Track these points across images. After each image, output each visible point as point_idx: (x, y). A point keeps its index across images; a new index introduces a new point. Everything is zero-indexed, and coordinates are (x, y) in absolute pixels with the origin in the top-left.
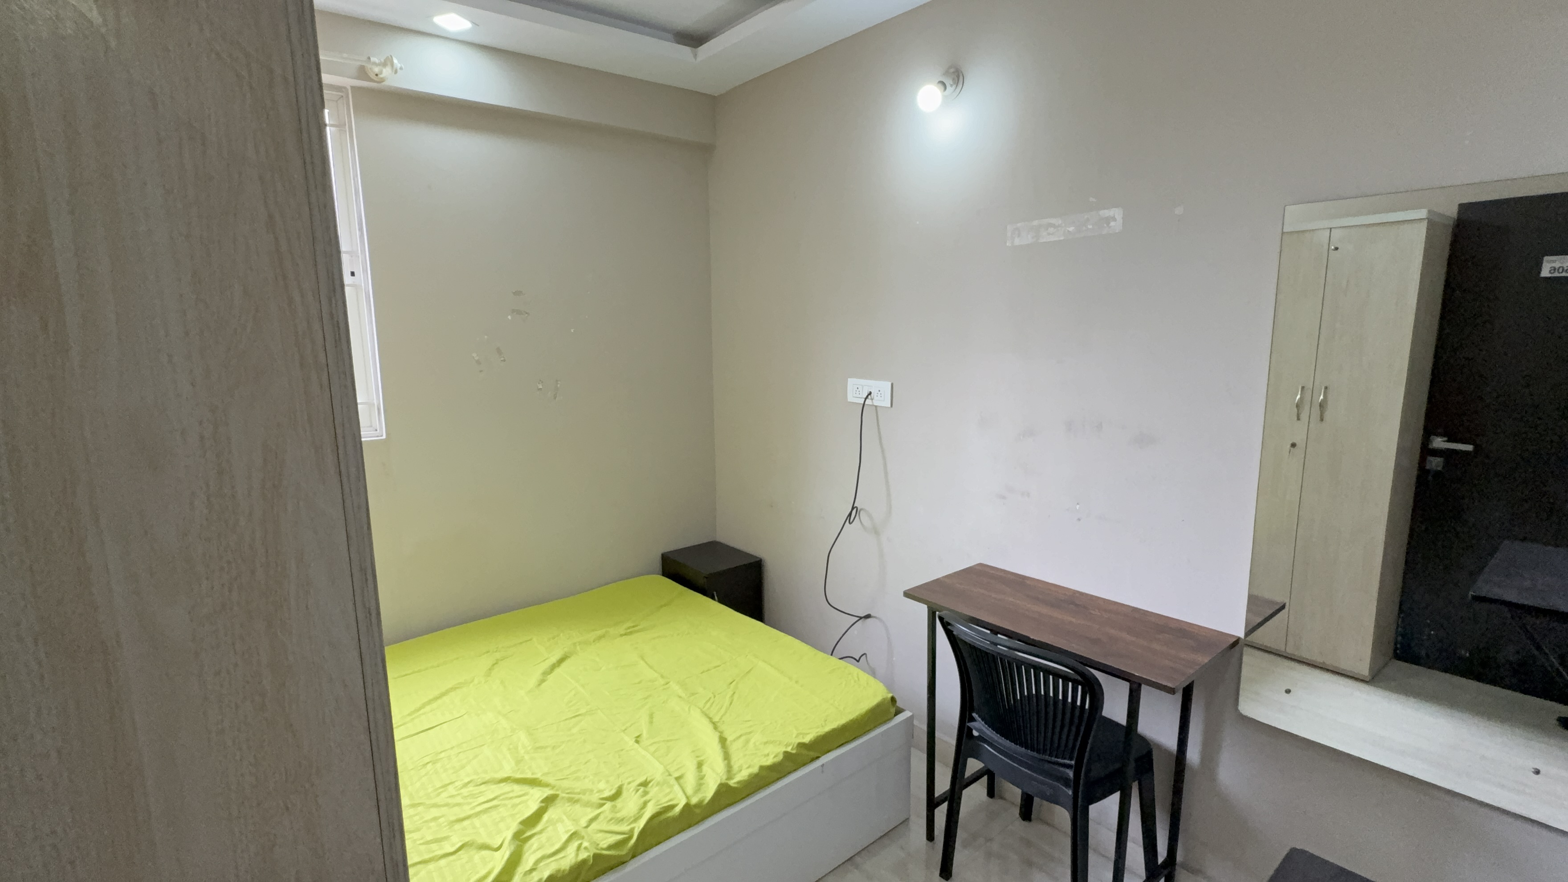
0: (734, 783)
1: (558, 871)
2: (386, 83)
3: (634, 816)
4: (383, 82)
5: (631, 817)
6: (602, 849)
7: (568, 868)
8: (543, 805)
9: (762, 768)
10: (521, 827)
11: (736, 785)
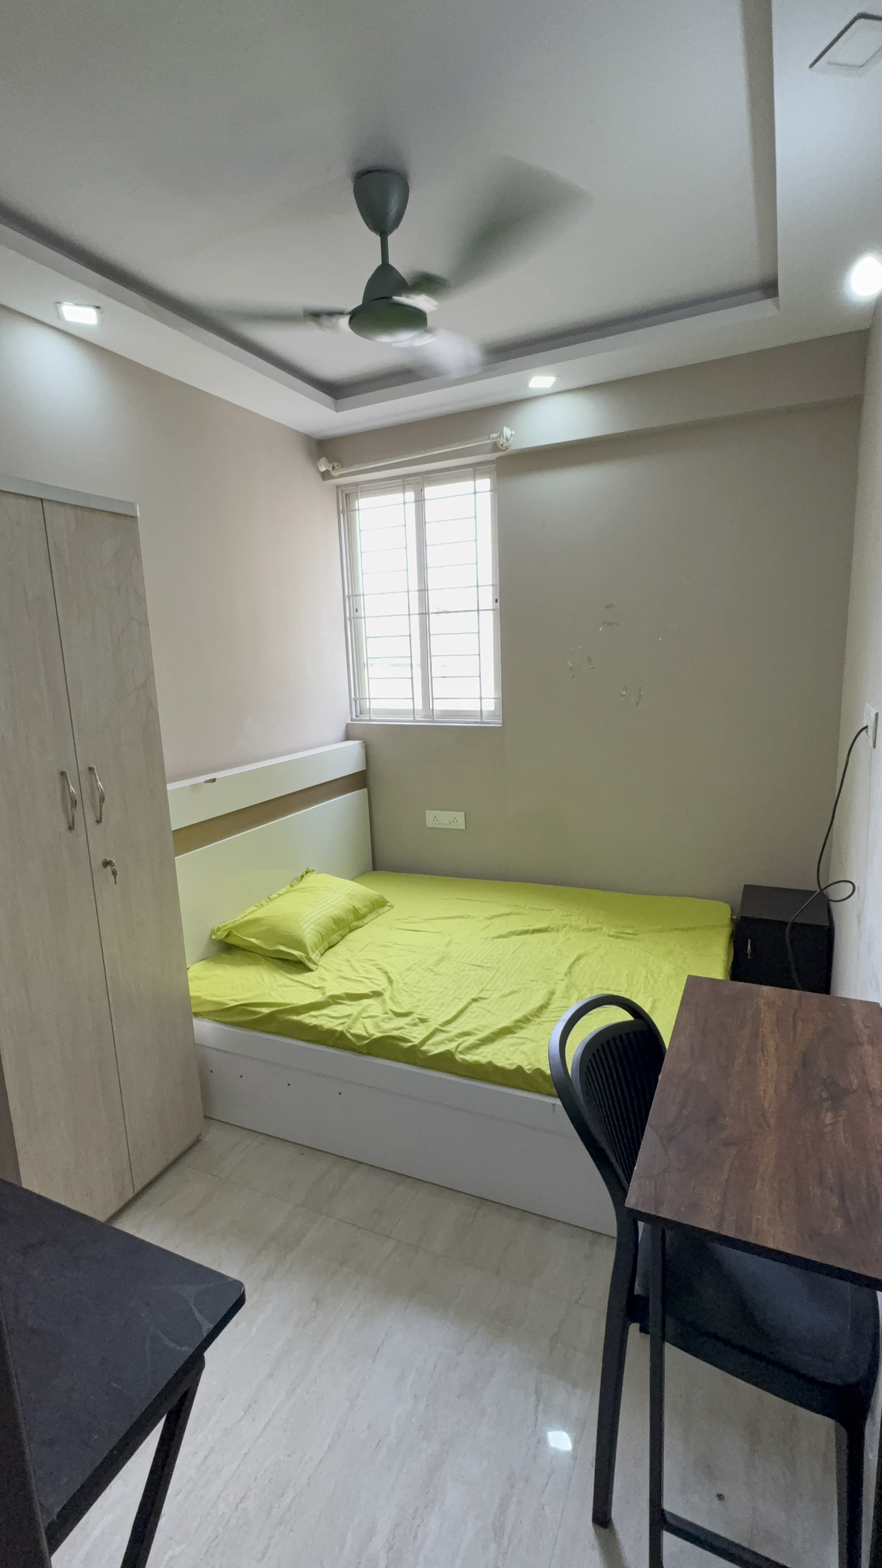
0: (461, 1058)
1: (321, 1026)
2: (510, 449)
3: (386, 1029)
4: (508, 449)
5: (383, 1029)
6: (349, 1032)
7: (326, 1028)
8: (371, 994)
9: (490, 1063)
10: (344, 995)
11: (459, 1060)
